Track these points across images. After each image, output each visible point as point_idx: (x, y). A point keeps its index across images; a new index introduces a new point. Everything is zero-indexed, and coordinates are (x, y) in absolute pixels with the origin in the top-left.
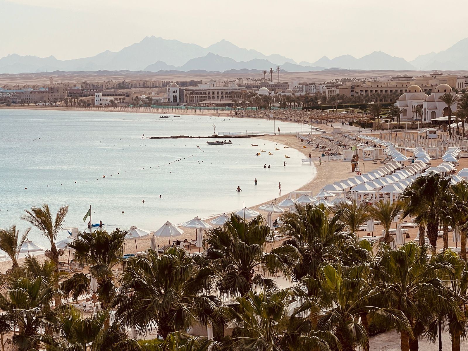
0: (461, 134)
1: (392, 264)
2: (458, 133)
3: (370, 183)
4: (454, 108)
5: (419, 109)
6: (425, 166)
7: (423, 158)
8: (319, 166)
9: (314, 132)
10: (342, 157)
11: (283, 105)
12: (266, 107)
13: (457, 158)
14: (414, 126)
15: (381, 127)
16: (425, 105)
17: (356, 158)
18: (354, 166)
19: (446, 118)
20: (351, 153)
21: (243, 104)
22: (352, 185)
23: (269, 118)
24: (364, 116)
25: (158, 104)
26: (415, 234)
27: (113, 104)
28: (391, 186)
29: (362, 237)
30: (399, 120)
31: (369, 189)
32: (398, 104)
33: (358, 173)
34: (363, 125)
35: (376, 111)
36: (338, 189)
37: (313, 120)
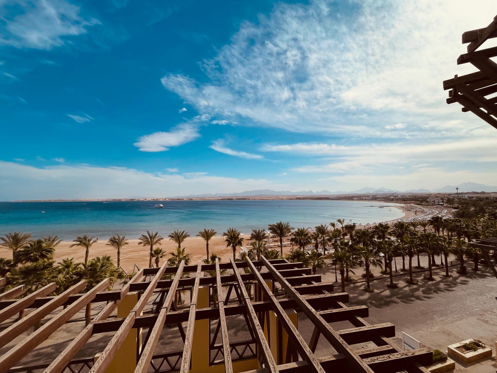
0: (447, 207)
1: (425, 237)
2: (446, 207)
3: (420, 217)
4: (445, 201)
5: (434, 201)
6: (436, 214)
7: (436, 212)
8: (406, 213)
9: (405, 206)
10: (412, 211)
11: (397, 200)
12: (393, 200)
13: (446, 212)
14: (433, 205)
15: (424, 205)
16: (436, 200)
17: (416, 212)
18: (415, 213)
19: (443, 203)
20: (415, 210)
21: (387, 200)
22: (415, 217)
23: (393, 202)
24: (419, 202)
25: (367, 200)
26: (433, 230)
27: (358, 200)
28: (426, 218)
29: (417, 229)
30: (428, 203)
31: (420, 219)
32: (428, 200)
33: (417, 215)
34: (418, 204)
35: (422, 201)
36: (411, 218)
37: (405, 203)
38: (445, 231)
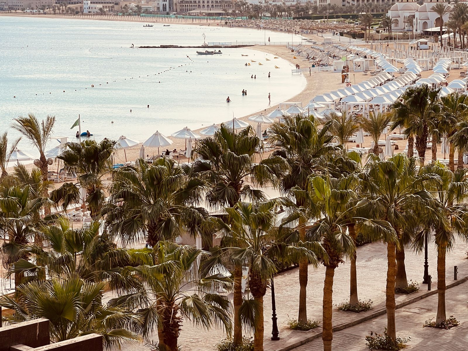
0: (452, 46)
1: (381, 176)
2: (449, 44)
3: (360, 94)
4: (446, 18)
5: (410, 20)
6: (415, 77)
7: (413, 69)
8: (309, 77)
9: (304, 43)
10: (332, 68)
11: (274, 15)
12: (256, 17)
13: (448, 69)
14: (405, 37)
15: (372, 38)
16: (417, 15)
17: (346, 69)
18: (344, 78)
19: (438, 29)
20: (341, 63)
21: (234, 14)
22: (342, 96)
23: (259, 27)
24: (356, 26)
25: (148, 12)
26: (404, 145)
27: (102, 12)
28: (380, 98)
29: (351, 148)
30: (390, 30)
31: (359, 100)
32: (390, 14)
33: (348, 84)
34: (354, 35)
35: (368, 21)
36: (328, 100)
37: (304, 30)
38: (440, 149)
